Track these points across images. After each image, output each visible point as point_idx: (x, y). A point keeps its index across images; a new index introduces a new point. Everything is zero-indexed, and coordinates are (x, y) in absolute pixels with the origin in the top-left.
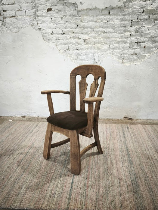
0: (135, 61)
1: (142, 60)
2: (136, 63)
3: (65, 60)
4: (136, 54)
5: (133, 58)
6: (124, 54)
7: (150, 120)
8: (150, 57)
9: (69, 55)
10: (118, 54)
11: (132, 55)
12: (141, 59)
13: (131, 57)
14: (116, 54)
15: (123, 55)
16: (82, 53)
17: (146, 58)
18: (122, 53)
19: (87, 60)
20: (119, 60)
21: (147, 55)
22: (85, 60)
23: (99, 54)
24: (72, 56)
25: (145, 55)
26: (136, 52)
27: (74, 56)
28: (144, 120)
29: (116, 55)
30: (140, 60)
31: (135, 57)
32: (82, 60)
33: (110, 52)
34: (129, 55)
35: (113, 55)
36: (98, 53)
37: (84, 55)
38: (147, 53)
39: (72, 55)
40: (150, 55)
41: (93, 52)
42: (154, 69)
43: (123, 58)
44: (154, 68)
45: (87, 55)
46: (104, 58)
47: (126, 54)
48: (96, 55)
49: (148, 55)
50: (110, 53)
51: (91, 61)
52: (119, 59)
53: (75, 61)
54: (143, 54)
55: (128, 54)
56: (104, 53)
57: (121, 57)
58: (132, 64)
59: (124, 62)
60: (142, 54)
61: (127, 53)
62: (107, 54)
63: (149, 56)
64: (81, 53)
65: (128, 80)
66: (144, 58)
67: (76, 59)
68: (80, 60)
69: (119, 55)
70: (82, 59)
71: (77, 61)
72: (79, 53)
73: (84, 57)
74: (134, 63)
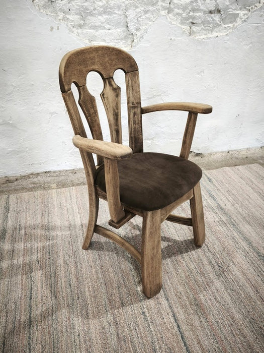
0: (216, 29)
1: (230, 25)
2: (216, 32)
3: (52, 28)
4: (219, 11)
5: (214, 20)
6: (194, 10)
7: (232, 151)
8: (248, 18)
9: (61, 15)
10: (180, 11)
11: (211, 12)
12: (227, 24)
13: (209, 19)
14: (176, 10)
15: (191, 14)
16: (95, 9)
17: (238, 19)
18: (190, 8)
19: (107, 26)
20: (183, 27)
21: (241, 13)
22: (105, 28)
23: (138, 10)
24: (71, 17)
25: (238, 14)
26: (221, 7)
27: (74, 18)
28: (222, 152)
29: (177, 14)
30: (226, 26)
31: (216, 17)
32: (95, 28)
33: (164, 4)
34: (205, 12)
35: (170, 15)
36: (136, 7)
37: (100, 14)
38: (241, 9)
39: (70, 14)
40: (246, 12)
41: (123, 5)
42: (251, 45)
43: (191, 20)
44: (251, 43)
45: (110, 13)
46: (151, 23)
47: (198, 10)
48: (131, 13)
49: (244, 12)
50: (164, 8)
51: (119, 30)
52: (182, 23)
53: (80, 30)
54: (234, 12)
55: (202, 10)
56: (151, 8)
57: (188, 19)
58: (209, 35)
59: (193, 31)
60: (231, 11)
61: (202, 7)
62: (158, 10)
63: (246, 17)
64: (92, 8)
65: (198, 74)
66: (235, 21)
67: (80, 26)
68: (91, 28)
69: (184, 15)
70: (97, 24)
71: (85, 31)
72: (87, 9)
73: (102, 18)
74: (215, 34)
